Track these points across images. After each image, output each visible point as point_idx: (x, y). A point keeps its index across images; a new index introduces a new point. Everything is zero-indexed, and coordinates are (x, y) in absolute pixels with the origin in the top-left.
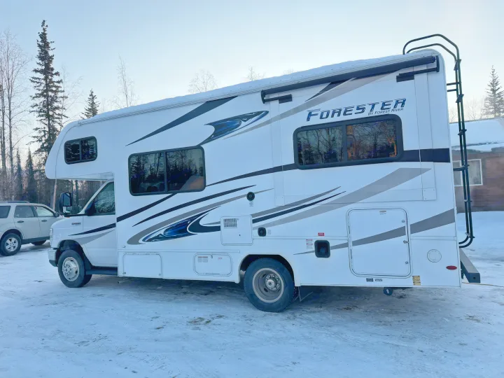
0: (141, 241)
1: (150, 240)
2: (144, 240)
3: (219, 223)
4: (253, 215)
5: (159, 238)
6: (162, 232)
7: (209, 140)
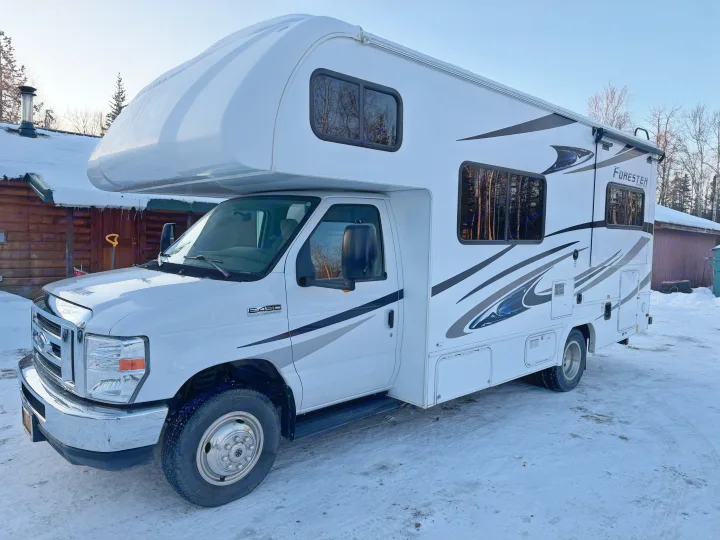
0: (466, 329)
1: (479, 326)
2: (470, 328)
3: (551, 289)
4: (576, 278)
5: (493, 319)
6: (494, 310)
7: (552, 170)
